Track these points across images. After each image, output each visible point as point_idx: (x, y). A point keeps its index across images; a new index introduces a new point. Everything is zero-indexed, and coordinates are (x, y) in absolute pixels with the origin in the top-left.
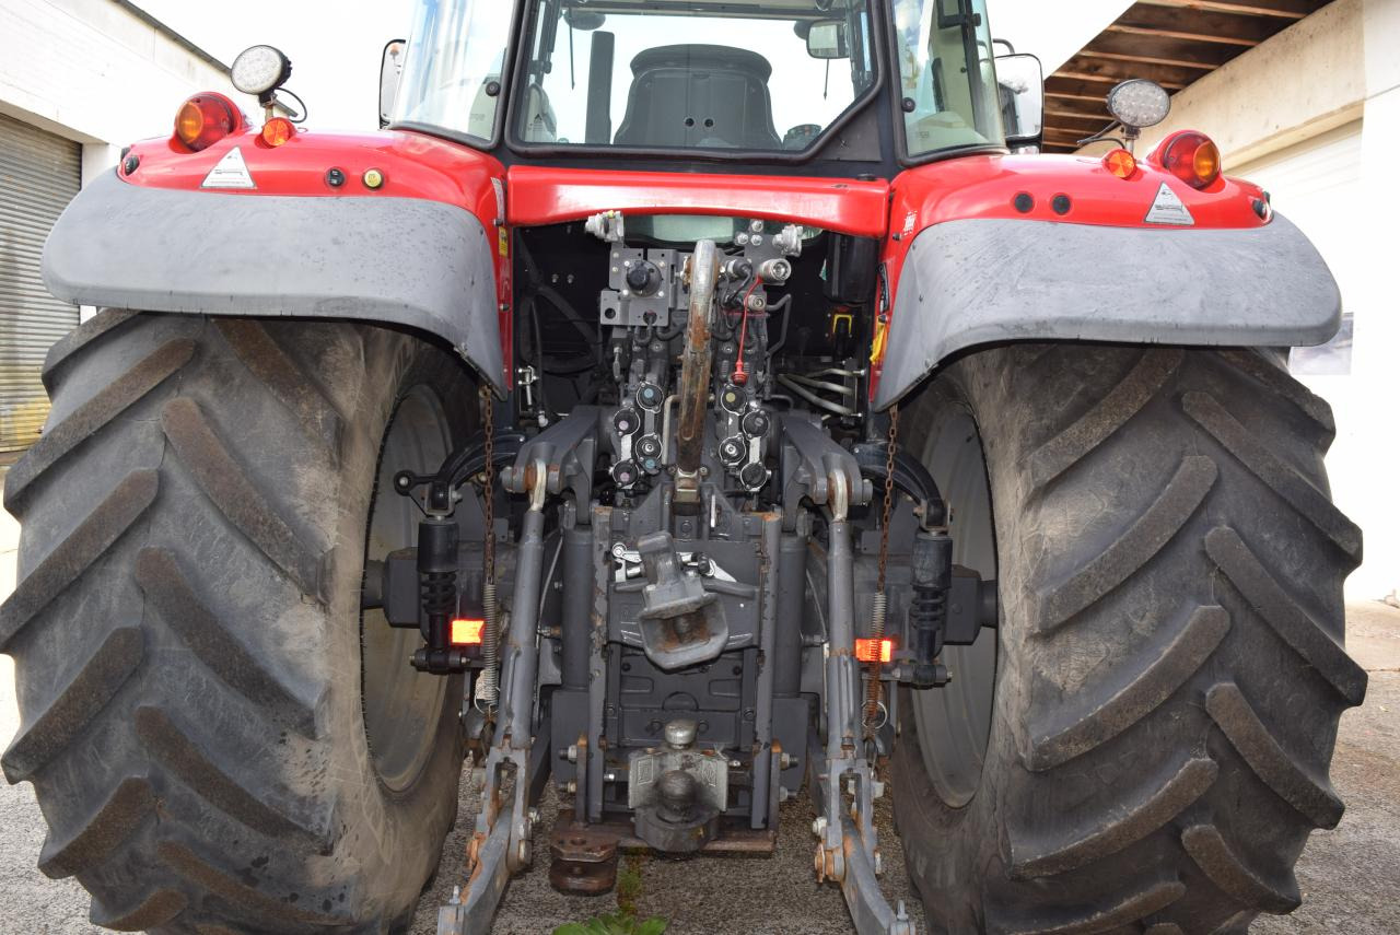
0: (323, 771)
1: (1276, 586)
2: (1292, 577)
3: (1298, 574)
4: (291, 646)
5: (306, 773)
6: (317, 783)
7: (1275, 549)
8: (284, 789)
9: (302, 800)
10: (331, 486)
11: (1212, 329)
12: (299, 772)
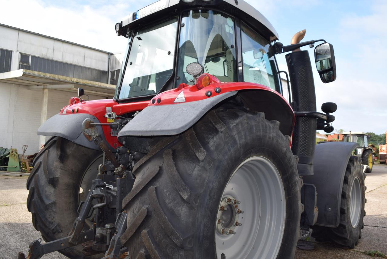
0: (54, 218)
1: (159, 205)
2: (168, 204)
3: (170, 203)
4: (47, 193)
5: (50, 217)
6: (52, 220)
7: (166, 194)
8: (47, 219)
9: (50, 222)
10: (60, 166)
11: (153, 131)
12: (49, 217)
